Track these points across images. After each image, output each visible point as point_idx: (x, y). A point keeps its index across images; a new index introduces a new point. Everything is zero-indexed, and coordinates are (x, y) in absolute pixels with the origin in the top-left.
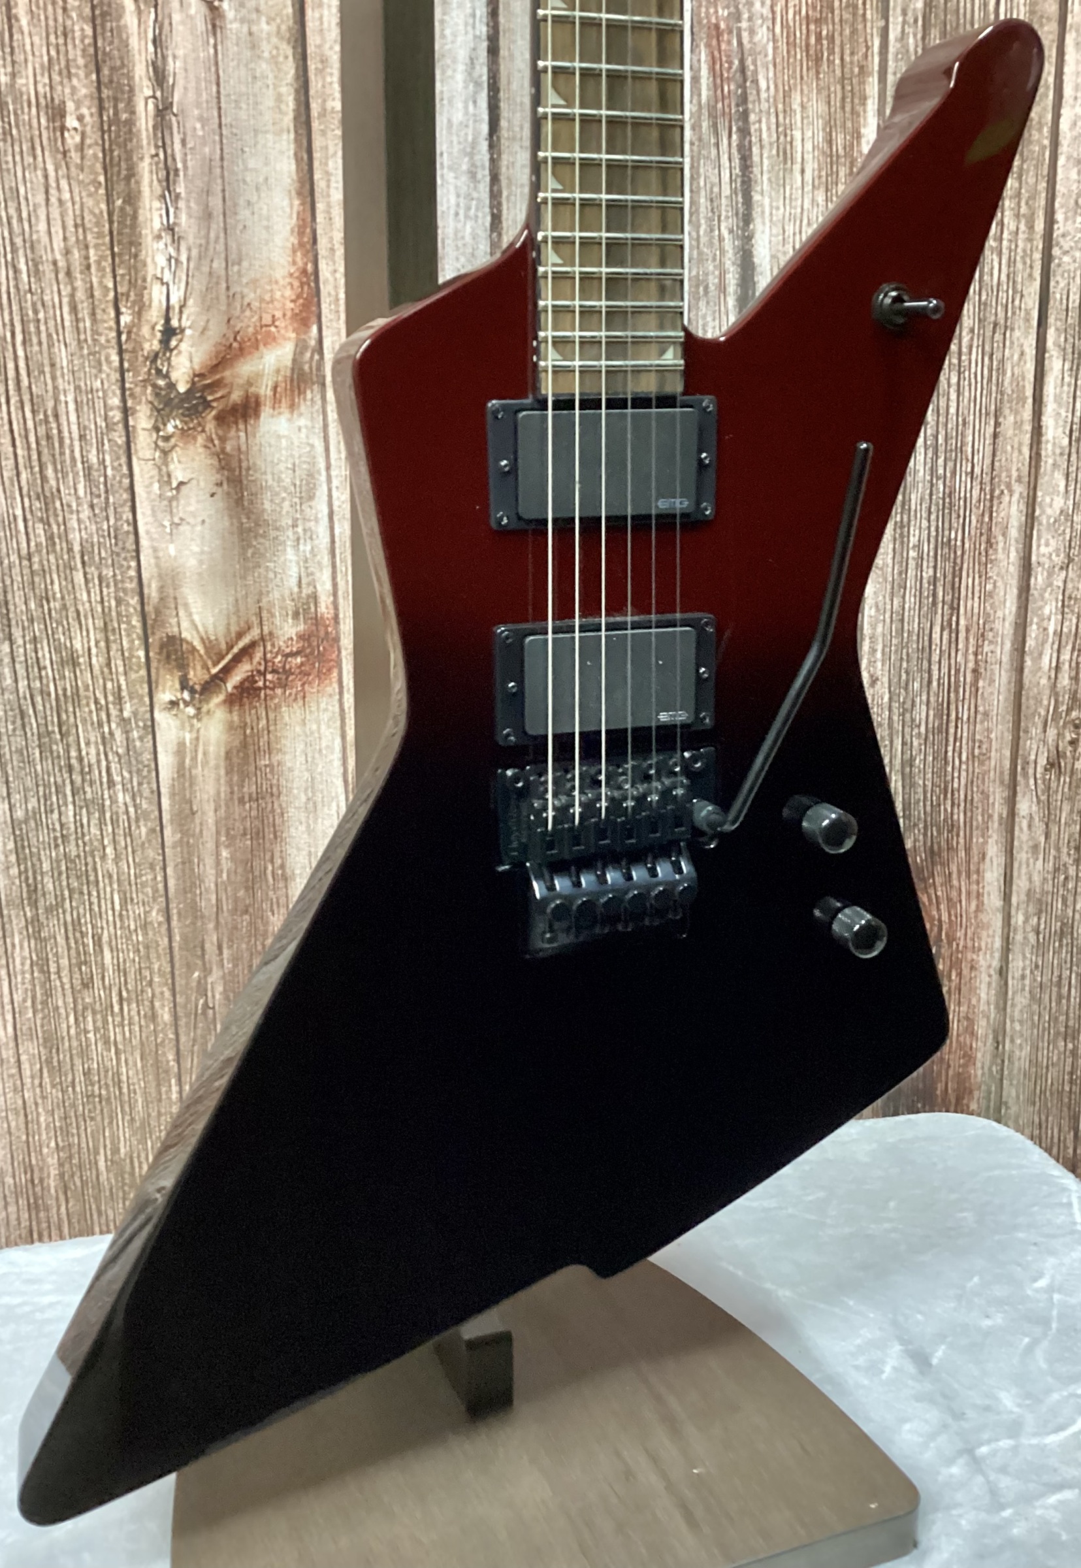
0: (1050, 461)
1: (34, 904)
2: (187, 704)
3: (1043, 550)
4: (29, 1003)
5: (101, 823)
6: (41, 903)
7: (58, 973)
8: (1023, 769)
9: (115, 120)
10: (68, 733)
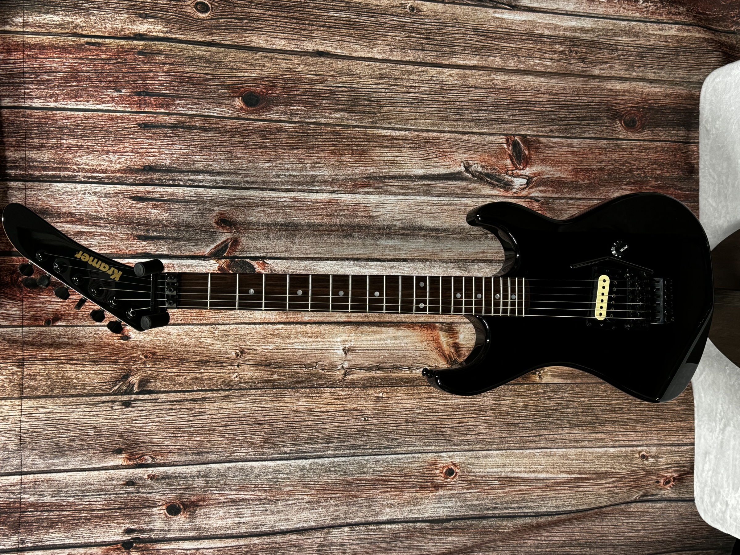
0: (484, 62)
1: (595, 423)
2: (540, 373)
3: (512, 65)
4: (625, 427)
5: (573, 401)
6: (595, 421)
7: (616, 417)
8: (584, 72)
9: (380, 383)
10: (546, 409)
